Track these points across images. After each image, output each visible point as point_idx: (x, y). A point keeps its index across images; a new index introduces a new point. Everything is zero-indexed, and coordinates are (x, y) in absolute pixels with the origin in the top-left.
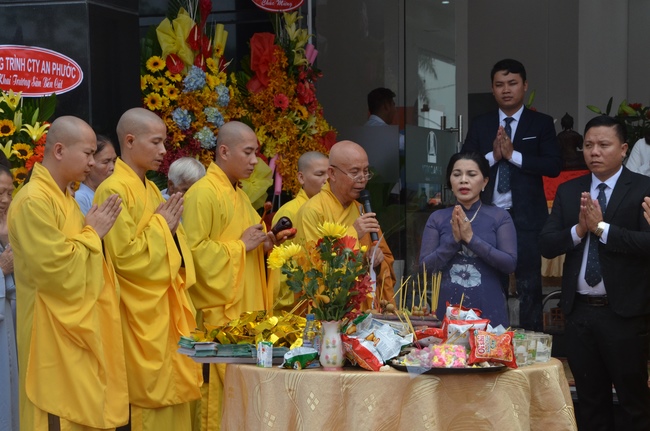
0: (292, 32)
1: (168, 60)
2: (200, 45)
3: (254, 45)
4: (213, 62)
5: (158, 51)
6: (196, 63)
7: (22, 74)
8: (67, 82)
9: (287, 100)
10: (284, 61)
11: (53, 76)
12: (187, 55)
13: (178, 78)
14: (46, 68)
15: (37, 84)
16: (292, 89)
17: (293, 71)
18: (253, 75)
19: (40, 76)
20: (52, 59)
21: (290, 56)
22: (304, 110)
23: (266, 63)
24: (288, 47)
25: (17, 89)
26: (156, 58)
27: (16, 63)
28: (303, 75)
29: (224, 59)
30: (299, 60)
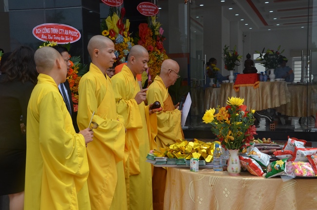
0: (154, 23)
1: (110, 32)
2: (121, 27)
3: (140, 28)
4: (125, 33)
5: (106, 28)
6: (120, 33)
7: (57, 35)
8: (75, 38)
9: (153, 48)
10: (151, 33)
11: (69, 36)
12: (117, 30)
13: (114, 38)
14: (66, 33)
15: (63, 39)
16: (154, 43)
17: (155, 37)
18: (140, 39)
19: (64, 36)
20: (69, 29)
21: (154, 32)
22: (159, 51)
23: (145, 34)
24: (153, 28)
25: (55, 41)
26: (105, 31)
27: (55, 31)
28: (158, 39)
29: (130, 32)
30: (157, 33)
